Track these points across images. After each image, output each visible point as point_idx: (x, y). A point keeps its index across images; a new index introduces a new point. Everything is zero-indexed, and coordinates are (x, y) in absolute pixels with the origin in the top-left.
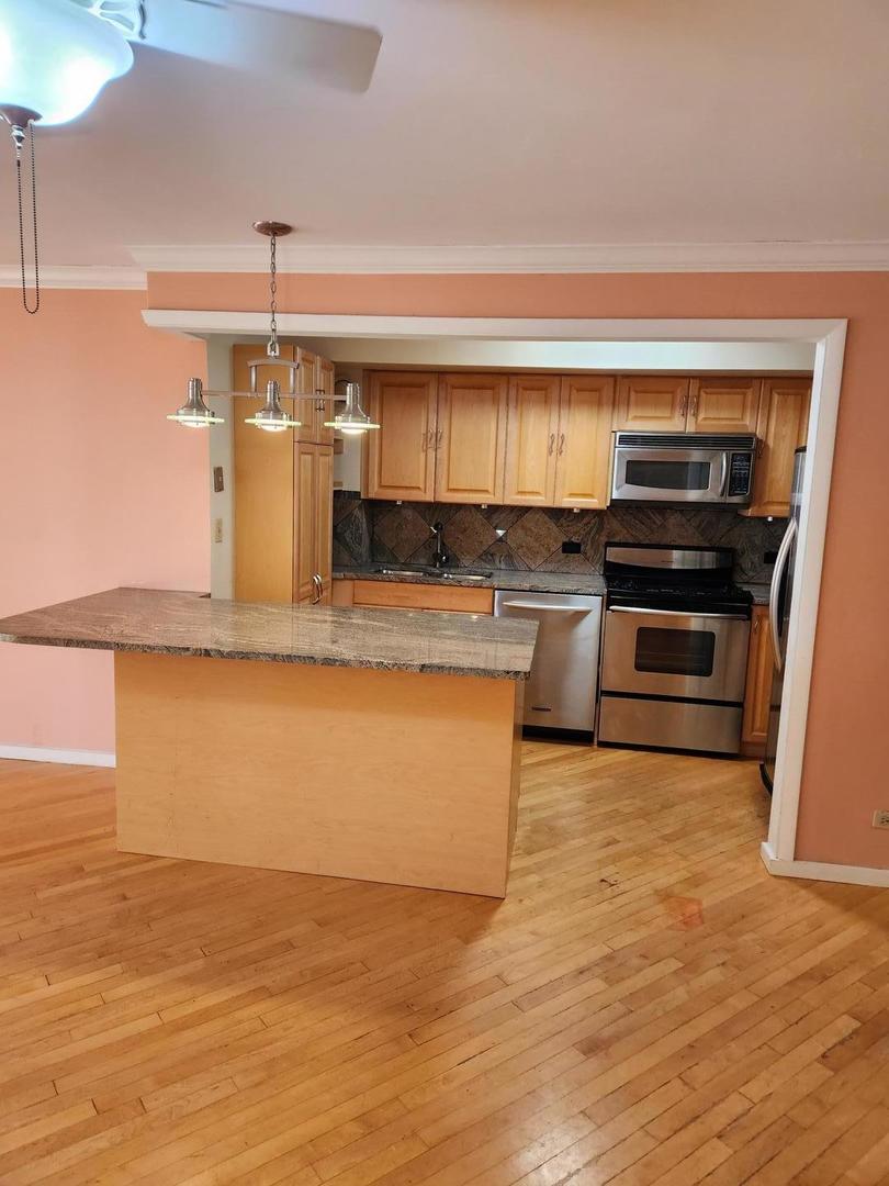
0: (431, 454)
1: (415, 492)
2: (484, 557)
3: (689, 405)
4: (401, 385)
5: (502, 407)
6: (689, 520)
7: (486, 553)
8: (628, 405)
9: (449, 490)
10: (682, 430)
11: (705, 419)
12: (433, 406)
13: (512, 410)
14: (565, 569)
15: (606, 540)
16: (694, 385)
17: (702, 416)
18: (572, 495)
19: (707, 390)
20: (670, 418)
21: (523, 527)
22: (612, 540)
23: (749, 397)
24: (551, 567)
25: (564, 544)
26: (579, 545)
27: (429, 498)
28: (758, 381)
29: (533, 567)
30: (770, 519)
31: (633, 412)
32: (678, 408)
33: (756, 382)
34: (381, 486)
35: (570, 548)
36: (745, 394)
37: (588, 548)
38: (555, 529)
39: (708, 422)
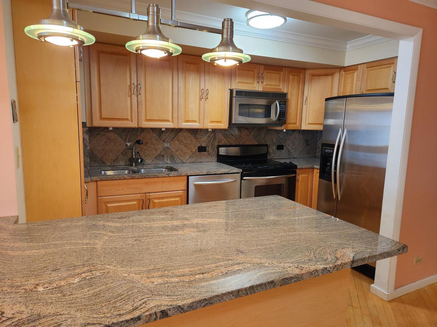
0: (134, 97)
1: (125, 122)
2: (158, 158)
3: (260, 78)
4: (112, 53)
5: (175, 73)
6: (250, 133)
7: (159, 155)
8: (236, 76)
9: (147, 120)
10: (258, 90)
11: (266, 85)
12: (134, 69)
13: (180, 74)
14: (200, 160)
15: (217, 144)
16: (262, 68)
17: (265, 83)
18: (212, 122)
19: (267, 71)
20: (253, 83)
21: (178, 140)
22: (220, 144)
23: (282, 75)
24: (193, 160)
25: (199, 147)
26: (206, 147)
27: (134, 125)
28: (285, 69)
29: (184, 161)
30: (285, 131)
31: (238, 80)
32: (256, 79)
33: (284, 69)
34: (102, 118)
35: (202, 149)
36: (280, 74)
37: (209, 149)
38: (194, 140)
39: (267, 86)
